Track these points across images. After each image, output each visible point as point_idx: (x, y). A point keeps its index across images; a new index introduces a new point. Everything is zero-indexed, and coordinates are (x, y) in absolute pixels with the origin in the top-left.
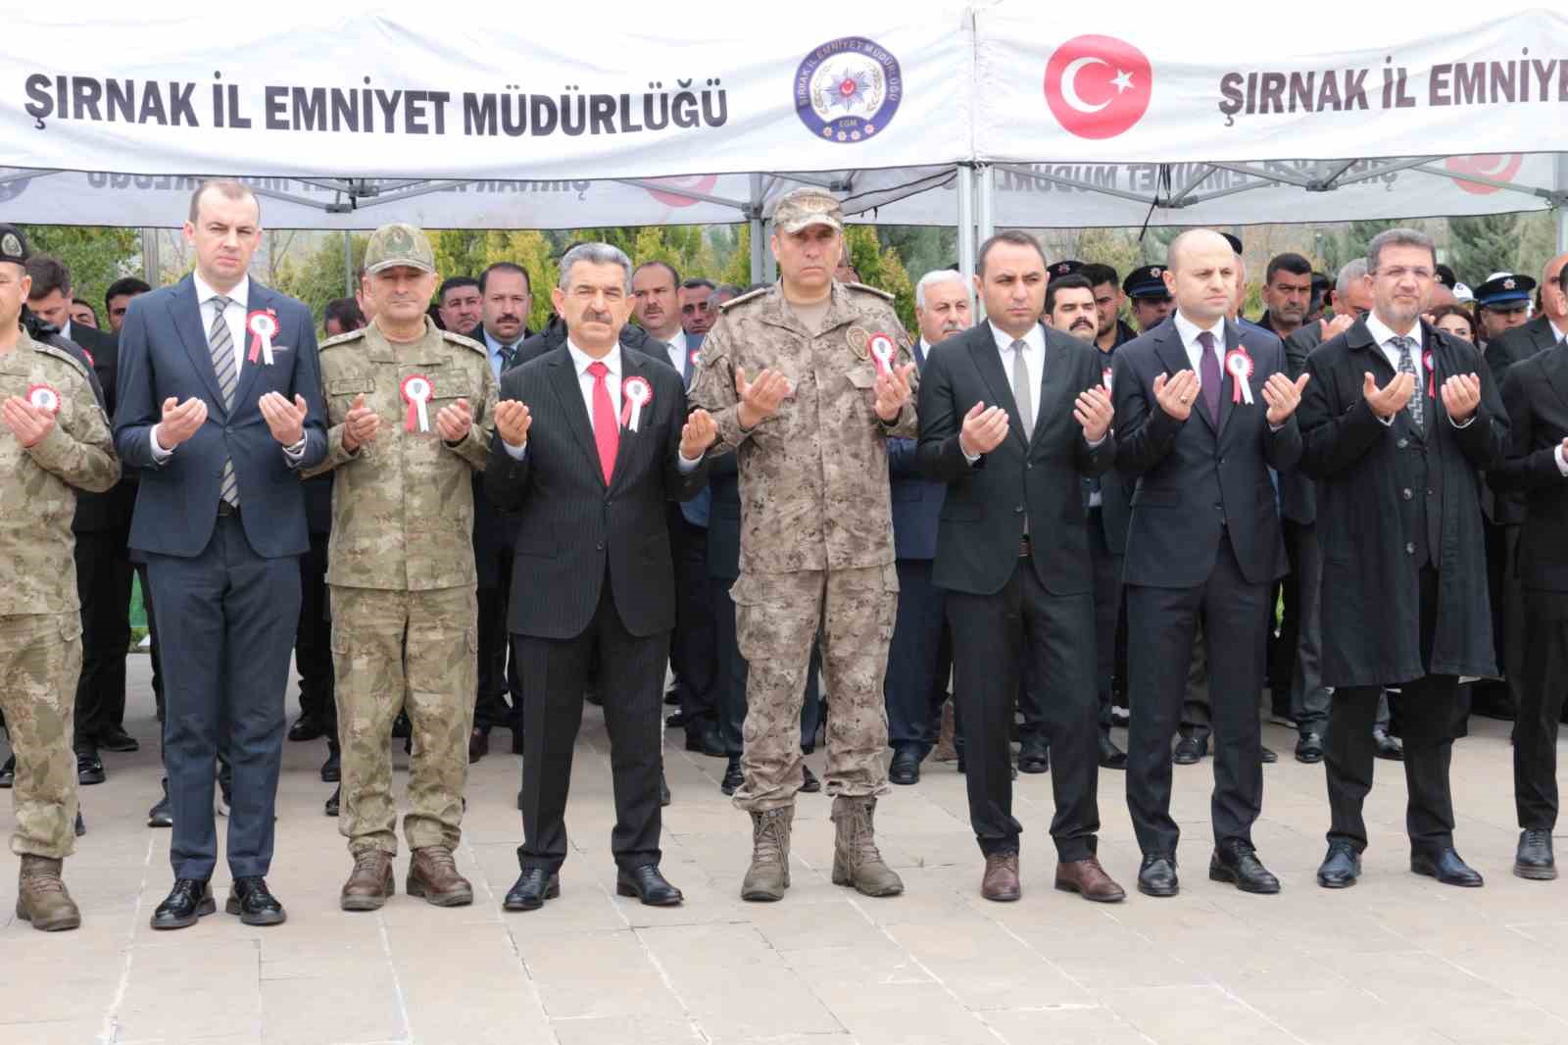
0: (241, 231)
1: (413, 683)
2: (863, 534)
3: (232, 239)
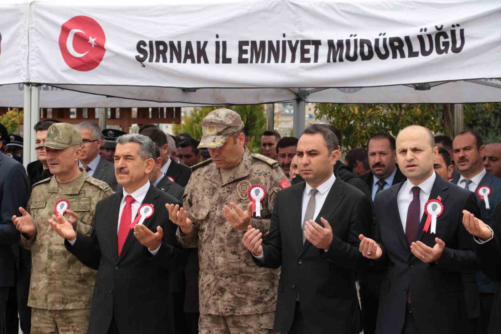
2: (244, 296)
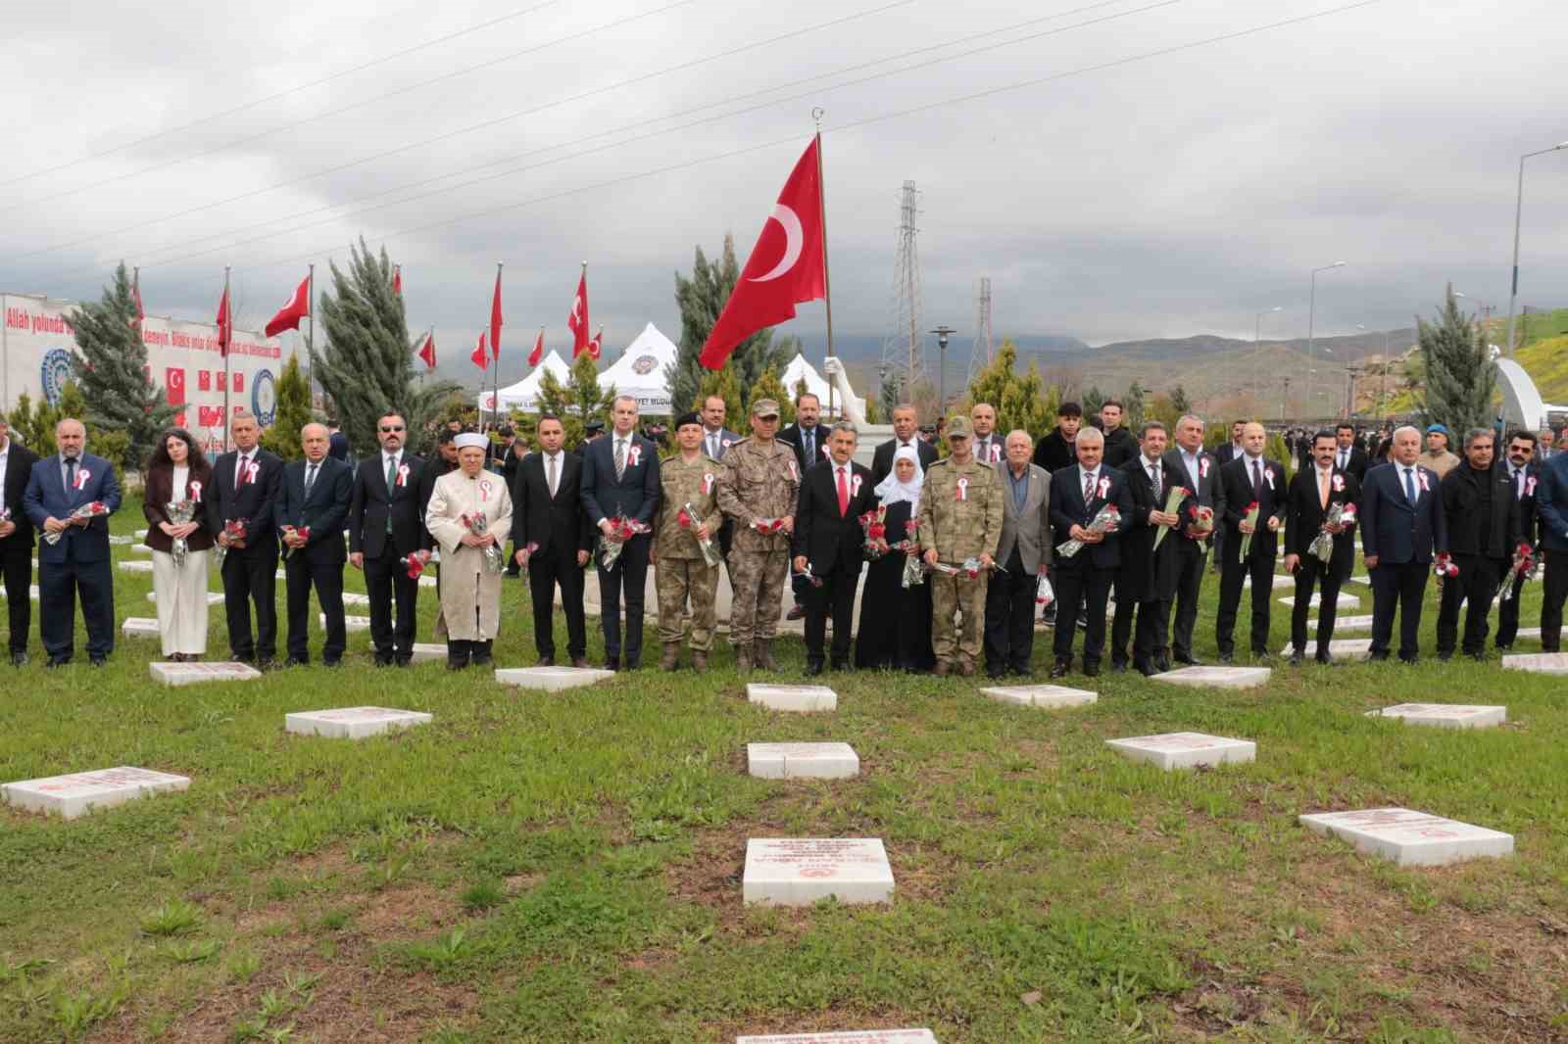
0: (630, 413)
1: (960, 597)
3: (626, 416)
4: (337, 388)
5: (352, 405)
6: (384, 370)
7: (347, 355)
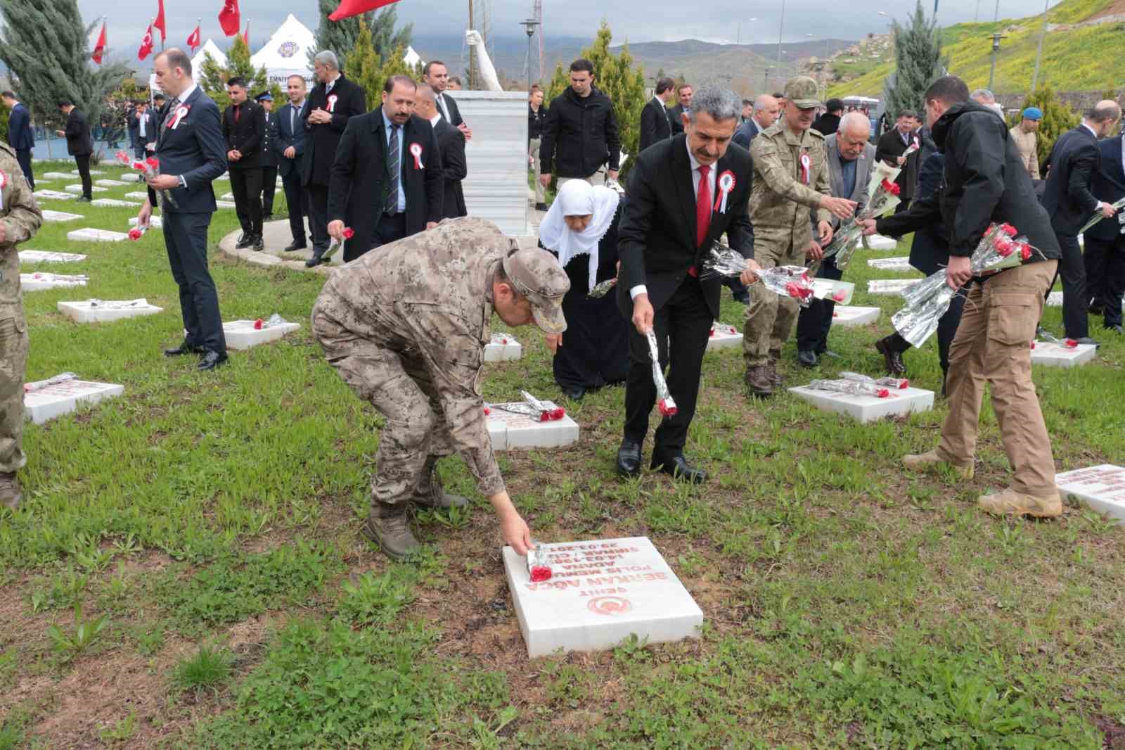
4: (20, 66)
5: (35, 81)
6: (61, 50)
7: (26, 36)
